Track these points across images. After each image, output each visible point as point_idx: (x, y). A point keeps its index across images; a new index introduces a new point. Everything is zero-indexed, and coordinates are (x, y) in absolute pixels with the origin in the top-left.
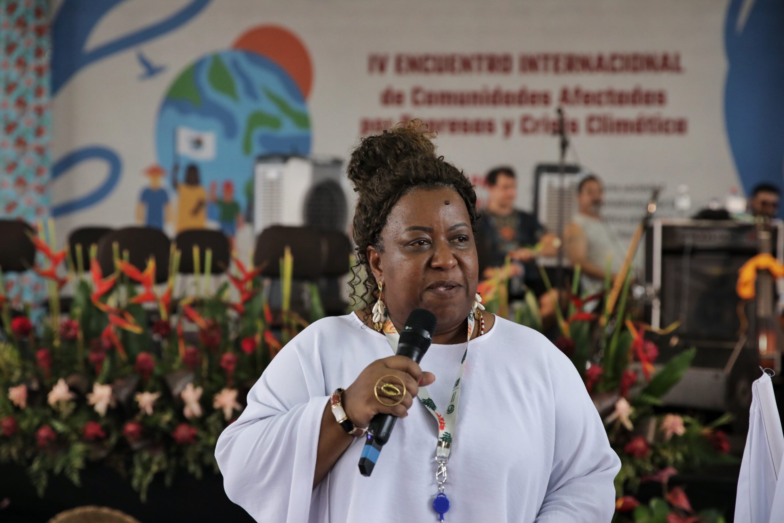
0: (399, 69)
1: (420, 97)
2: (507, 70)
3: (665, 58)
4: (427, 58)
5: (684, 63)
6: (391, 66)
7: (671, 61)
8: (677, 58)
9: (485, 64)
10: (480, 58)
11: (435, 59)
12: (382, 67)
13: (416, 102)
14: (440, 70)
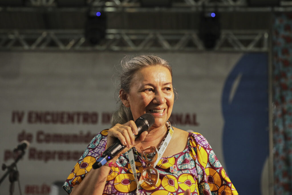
0: (30, 121)
1: (42, 137)
2: (95, 122)
3: (188, 116)
4: (48, 114)
5: (199, 120)
6: (25, 118)
7: (191, 118)
8: (195, 116)
9: (81, 118)
10: (79, 114)
11: (52, 114)
12: (20, 120)
13: (39, 141)
14: (54, 121)
